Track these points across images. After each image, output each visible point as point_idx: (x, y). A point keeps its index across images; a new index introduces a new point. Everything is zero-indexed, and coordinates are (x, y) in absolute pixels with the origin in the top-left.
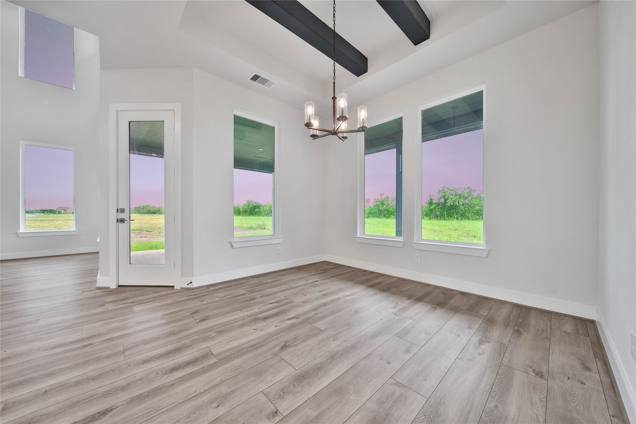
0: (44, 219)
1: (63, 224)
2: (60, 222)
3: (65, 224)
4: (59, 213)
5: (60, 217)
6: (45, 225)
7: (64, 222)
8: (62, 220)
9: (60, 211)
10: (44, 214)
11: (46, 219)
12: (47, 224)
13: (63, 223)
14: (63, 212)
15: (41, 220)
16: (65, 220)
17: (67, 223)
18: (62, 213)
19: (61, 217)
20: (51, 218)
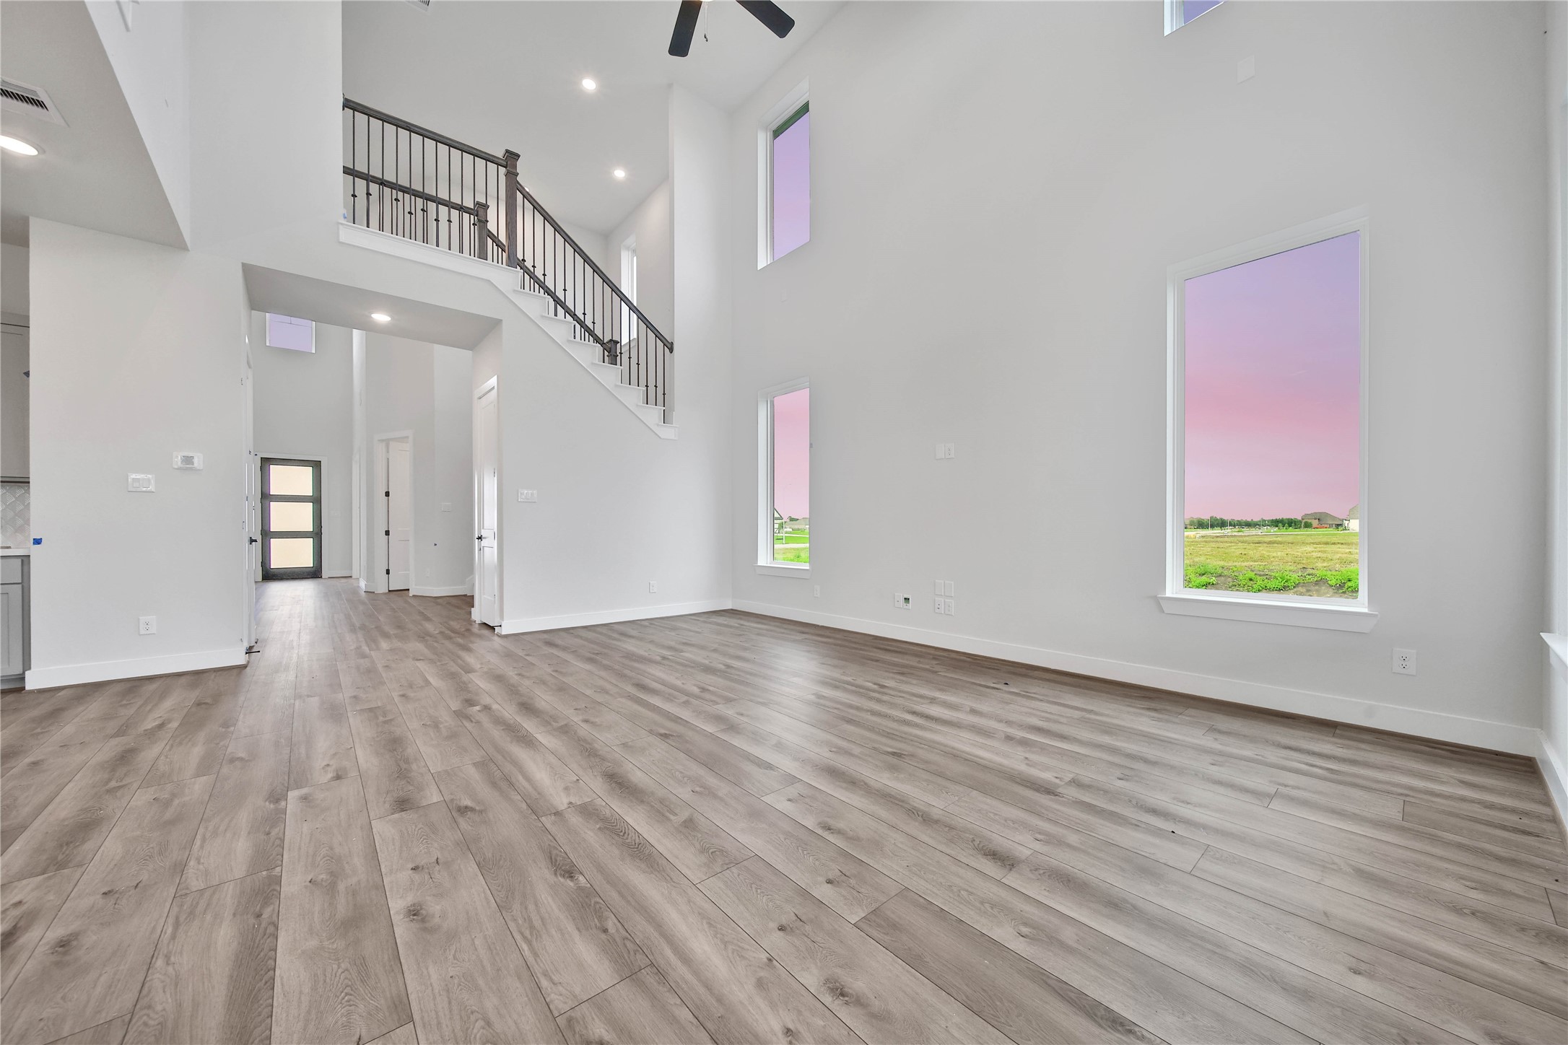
0: (1275, 539)
1: (1315, 555)
2: (1309, 548)
3: (1319, 555)
4: (1308, 525)
5: (1308, 535)
6: (1275, 554)
7: (1318, 549)
8: (1313, 543)
9: (1309, 521)
10: (1277, 528)
11: (1279, 539)
12: (1279, 553)
13: (1316, 552)
14: (1315, 523)
15: (1270, 543)
16: (1320, 543)
17: (1325, 552)
18: (1314, 526)
19: (1311, 535)
20: (1290, 539)
